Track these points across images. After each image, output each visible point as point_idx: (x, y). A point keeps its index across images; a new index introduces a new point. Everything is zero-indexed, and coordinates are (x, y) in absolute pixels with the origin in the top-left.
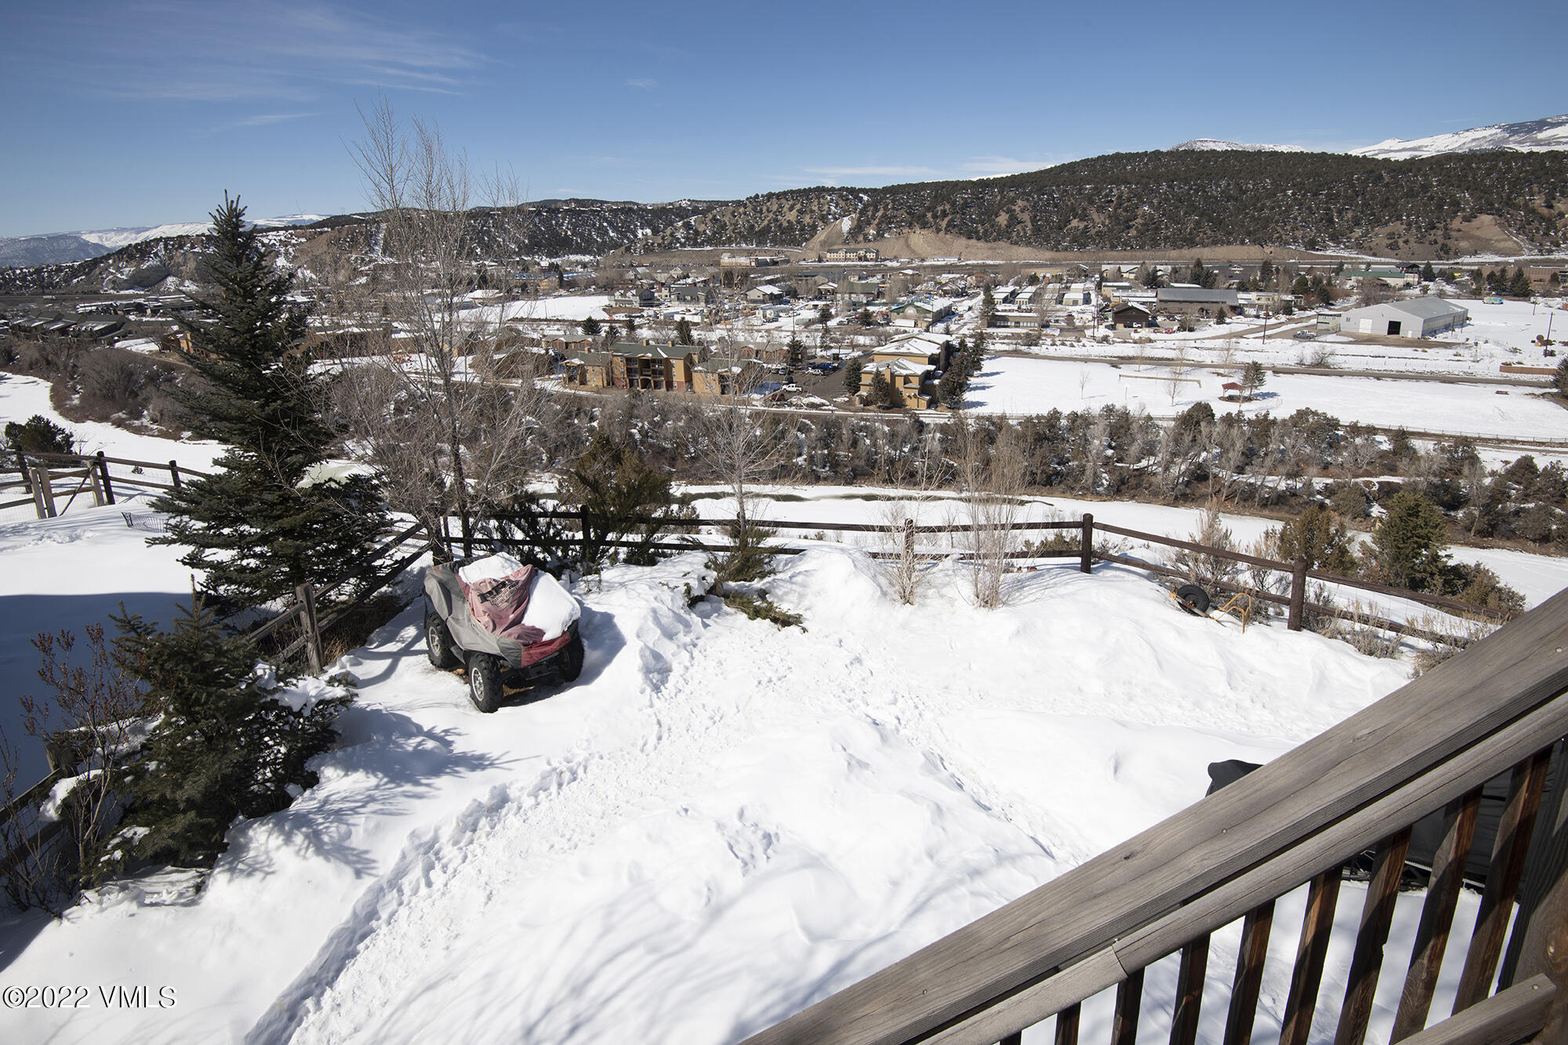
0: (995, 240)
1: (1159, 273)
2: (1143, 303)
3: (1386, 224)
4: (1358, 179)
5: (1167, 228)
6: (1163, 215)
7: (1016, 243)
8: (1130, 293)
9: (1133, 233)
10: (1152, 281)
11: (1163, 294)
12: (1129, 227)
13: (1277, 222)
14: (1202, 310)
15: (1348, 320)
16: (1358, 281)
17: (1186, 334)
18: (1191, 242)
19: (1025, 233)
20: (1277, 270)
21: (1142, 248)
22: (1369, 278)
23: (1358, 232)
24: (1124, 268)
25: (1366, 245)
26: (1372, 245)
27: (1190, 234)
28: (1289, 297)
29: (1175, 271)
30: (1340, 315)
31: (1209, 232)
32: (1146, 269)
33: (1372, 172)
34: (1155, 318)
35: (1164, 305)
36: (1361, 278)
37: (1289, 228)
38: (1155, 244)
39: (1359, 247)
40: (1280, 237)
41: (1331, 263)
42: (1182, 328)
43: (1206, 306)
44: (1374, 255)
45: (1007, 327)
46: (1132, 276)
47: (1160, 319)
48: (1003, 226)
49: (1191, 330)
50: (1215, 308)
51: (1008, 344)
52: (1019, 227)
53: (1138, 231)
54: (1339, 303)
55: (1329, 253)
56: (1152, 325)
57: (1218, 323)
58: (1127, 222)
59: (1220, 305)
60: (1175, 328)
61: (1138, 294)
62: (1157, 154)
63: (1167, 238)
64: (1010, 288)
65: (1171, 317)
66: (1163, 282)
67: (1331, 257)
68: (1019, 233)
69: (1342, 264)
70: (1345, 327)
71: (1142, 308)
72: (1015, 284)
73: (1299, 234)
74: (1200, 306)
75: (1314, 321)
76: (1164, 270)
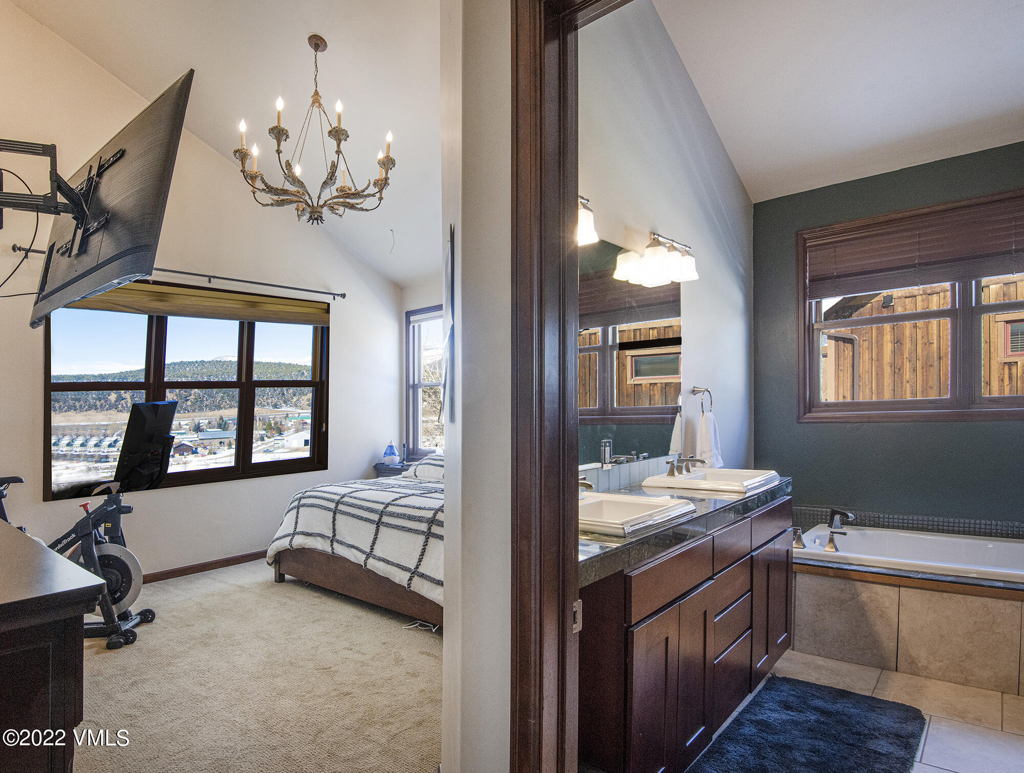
0: (107, 410)
1: (201, 425)
2: (191, 441)
3: (306, 395)
4: (294, 374)
5: (207, 400)
6: (205, 394)
7: (121, 411)
8: (184, 436)
9: (189, 403)
10: (198, 429)
11: (201, 435)
12: (188, 400)
13: (260, 395)
14: (221, 443)
15: (287, 441)
16: (294, 422)
17: (212, 456)
18: (219, 407)
19: (127, 405)
20: (260, 419)
21: (194, 411)
22: (299, 420)
23: (295, 399)
24: (182, 423)
25: (298, 405)
26: (301, 404)
27: (219, 403)
28: (264, 432)
29: (209, 423)
30: (283, 439)
31: (228, 402)
32: (194, 423)
33: (300, 371)
34: (196, 449)
35: (202, 442)
36: (295, 421)
37: (265, 398)
38: (201, 409)
39: (296, 405)
40: (261, 403)
41: (283, 414)
42: (210, 453)
43: (222, 440)
44: (302, 409)
45: (109, 462)
46: (188, 427)
47: (199, 450)
48: (113, 401)
49: (215, 453)
50: (227, 441)
51: (107, 472)
52: (123, 402)
53: (192, 403)
54: (286, 433)
55: (283, 409)
56: (195, 452)
57: (229, 449)
58: (186, 397)
59: (231, 439)
60: (206, 453)
61: (189, 437)
62: (202, 362)
63: (207, 405)
64: (114, 438)
65: (205, 448)
66: (203, 429)
67: (283, 411)
68: (123, 405)
69: (287, 415)
70: (286, 444)
71: (189, 444)
72: (118, 435)
73: (269, 401)
74: (221, 440)
75: (273, 444)
76: (204, 422)
